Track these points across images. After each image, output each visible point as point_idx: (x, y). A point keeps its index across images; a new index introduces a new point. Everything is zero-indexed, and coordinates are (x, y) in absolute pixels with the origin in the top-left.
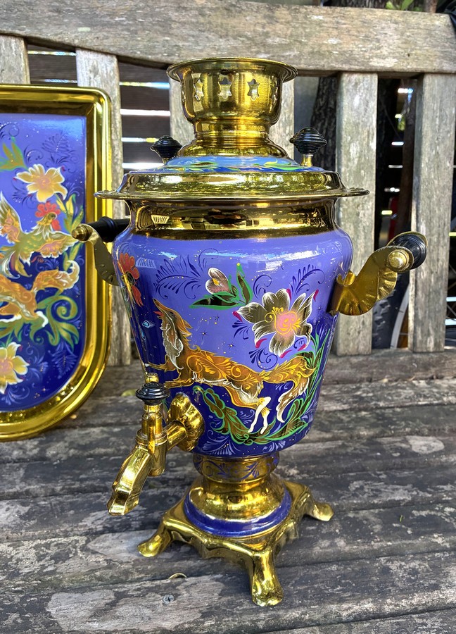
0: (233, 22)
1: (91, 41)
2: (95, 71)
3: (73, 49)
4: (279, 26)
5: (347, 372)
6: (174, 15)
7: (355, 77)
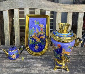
0: (65, 7)
1: (48, 10)
2: (48, 13)
3: (45, 10)
4: (71, 7)
5: (77, 50)
6: (58, 6)
7: (81, 13)
